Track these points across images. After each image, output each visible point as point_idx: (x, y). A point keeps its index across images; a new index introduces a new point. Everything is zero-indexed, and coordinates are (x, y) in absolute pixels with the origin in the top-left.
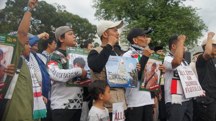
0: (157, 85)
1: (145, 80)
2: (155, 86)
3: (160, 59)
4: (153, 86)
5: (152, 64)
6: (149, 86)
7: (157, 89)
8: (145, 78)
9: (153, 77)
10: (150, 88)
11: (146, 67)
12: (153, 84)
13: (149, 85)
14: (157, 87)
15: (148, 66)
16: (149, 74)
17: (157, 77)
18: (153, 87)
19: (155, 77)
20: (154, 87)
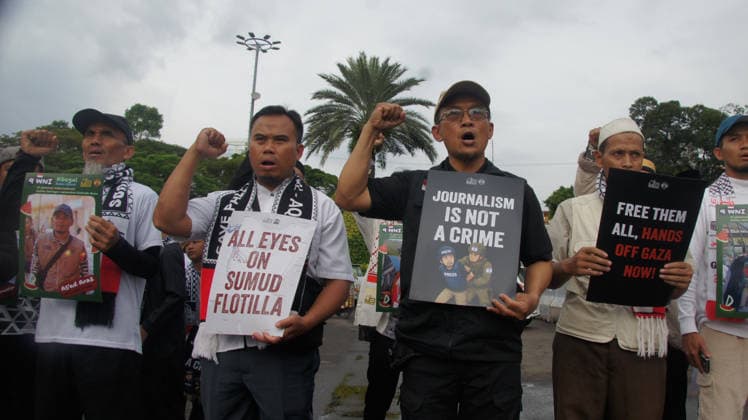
0: (89, 278)
1: (33, 266)
2: (81, 282)
3: (85, 190)
4: (72, 283)
5: (53, 211)
6: (57, 281)
7: (92, 292)
8: (34, 259)
9: (68, 253)
10: (63, 288)
11: (32, 224)
12: (72, 275)
13: (53, 279)
14: (89, 286)
15: (38, 218)
16: (47, 244)
17: (84, 250)
18: (71, 286)
19: (72, 252)
20: (75, 285)
